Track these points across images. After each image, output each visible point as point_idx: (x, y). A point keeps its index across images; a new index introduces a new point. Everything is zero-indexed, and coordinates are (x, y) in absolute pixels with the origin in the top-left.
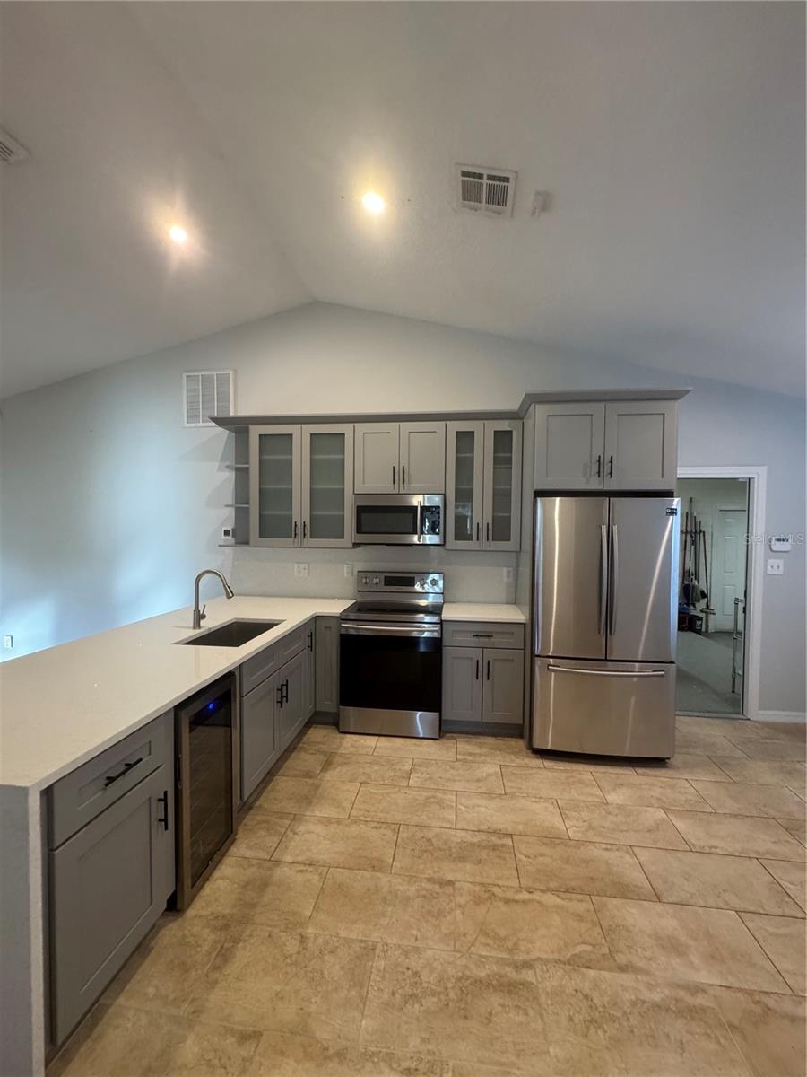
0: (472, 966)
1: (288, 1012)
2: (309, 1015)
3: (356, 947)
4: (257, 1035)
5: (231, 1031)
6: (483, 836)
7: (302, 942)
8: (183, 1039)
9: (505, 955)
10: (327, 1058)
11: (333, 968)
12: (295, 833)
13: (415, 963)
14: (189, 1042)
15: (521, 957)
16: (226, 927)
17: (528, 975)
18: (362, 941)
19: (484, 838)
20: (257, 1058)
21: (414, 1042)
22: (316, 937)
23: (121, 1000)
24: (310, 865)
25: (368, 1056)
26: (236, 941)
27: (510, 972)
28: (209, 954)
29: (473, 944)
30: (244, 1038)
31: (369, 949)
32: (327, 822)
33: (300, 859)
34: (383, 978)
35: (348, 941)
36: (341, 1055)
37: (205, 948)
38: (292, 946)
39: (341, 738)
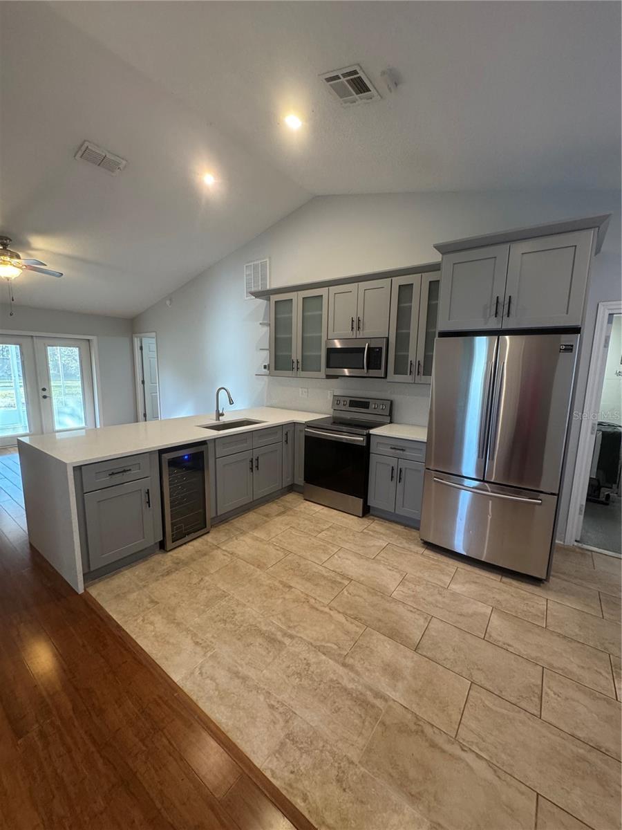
0: (263, 624)
1: (173, 601)
2: (180, 606)
3: (219, 592)
4: (157, 603)
5: (150, 597)
6: (333, 574)
7: (200, 581)
8: (134, 592)
9: (284, 627)
10: (174, 623)
11: (203, 595)
12: (237, 539)
13: (239, 610)
14: (135, 594)
15: (293, 632)
16: (178, 563)
17: (287, 641)
18: (224, 591)
19: (333, 575)
20: (151, 610)
21: (209, 635)
22: (207, 582)
23: (126, 572)
24: (231, 554)
25: (188, 630)
26: (177, 570)
27: (279, 636)
28: (164, 570)
29: (273, 616)
30: (152, 601)
31: (224, 595)
32: (257, 539)
33: (229, 550)
34: (219, 609)
35: (217, 589)
36: (178, 624)
37: (165, 567)
38: (195, 580)
39: (302, 502)
